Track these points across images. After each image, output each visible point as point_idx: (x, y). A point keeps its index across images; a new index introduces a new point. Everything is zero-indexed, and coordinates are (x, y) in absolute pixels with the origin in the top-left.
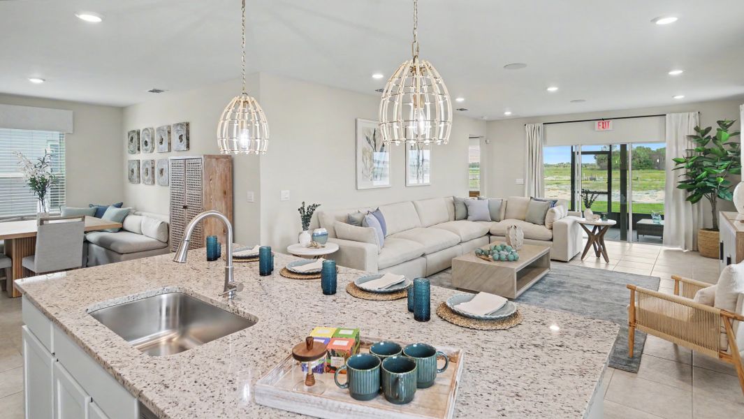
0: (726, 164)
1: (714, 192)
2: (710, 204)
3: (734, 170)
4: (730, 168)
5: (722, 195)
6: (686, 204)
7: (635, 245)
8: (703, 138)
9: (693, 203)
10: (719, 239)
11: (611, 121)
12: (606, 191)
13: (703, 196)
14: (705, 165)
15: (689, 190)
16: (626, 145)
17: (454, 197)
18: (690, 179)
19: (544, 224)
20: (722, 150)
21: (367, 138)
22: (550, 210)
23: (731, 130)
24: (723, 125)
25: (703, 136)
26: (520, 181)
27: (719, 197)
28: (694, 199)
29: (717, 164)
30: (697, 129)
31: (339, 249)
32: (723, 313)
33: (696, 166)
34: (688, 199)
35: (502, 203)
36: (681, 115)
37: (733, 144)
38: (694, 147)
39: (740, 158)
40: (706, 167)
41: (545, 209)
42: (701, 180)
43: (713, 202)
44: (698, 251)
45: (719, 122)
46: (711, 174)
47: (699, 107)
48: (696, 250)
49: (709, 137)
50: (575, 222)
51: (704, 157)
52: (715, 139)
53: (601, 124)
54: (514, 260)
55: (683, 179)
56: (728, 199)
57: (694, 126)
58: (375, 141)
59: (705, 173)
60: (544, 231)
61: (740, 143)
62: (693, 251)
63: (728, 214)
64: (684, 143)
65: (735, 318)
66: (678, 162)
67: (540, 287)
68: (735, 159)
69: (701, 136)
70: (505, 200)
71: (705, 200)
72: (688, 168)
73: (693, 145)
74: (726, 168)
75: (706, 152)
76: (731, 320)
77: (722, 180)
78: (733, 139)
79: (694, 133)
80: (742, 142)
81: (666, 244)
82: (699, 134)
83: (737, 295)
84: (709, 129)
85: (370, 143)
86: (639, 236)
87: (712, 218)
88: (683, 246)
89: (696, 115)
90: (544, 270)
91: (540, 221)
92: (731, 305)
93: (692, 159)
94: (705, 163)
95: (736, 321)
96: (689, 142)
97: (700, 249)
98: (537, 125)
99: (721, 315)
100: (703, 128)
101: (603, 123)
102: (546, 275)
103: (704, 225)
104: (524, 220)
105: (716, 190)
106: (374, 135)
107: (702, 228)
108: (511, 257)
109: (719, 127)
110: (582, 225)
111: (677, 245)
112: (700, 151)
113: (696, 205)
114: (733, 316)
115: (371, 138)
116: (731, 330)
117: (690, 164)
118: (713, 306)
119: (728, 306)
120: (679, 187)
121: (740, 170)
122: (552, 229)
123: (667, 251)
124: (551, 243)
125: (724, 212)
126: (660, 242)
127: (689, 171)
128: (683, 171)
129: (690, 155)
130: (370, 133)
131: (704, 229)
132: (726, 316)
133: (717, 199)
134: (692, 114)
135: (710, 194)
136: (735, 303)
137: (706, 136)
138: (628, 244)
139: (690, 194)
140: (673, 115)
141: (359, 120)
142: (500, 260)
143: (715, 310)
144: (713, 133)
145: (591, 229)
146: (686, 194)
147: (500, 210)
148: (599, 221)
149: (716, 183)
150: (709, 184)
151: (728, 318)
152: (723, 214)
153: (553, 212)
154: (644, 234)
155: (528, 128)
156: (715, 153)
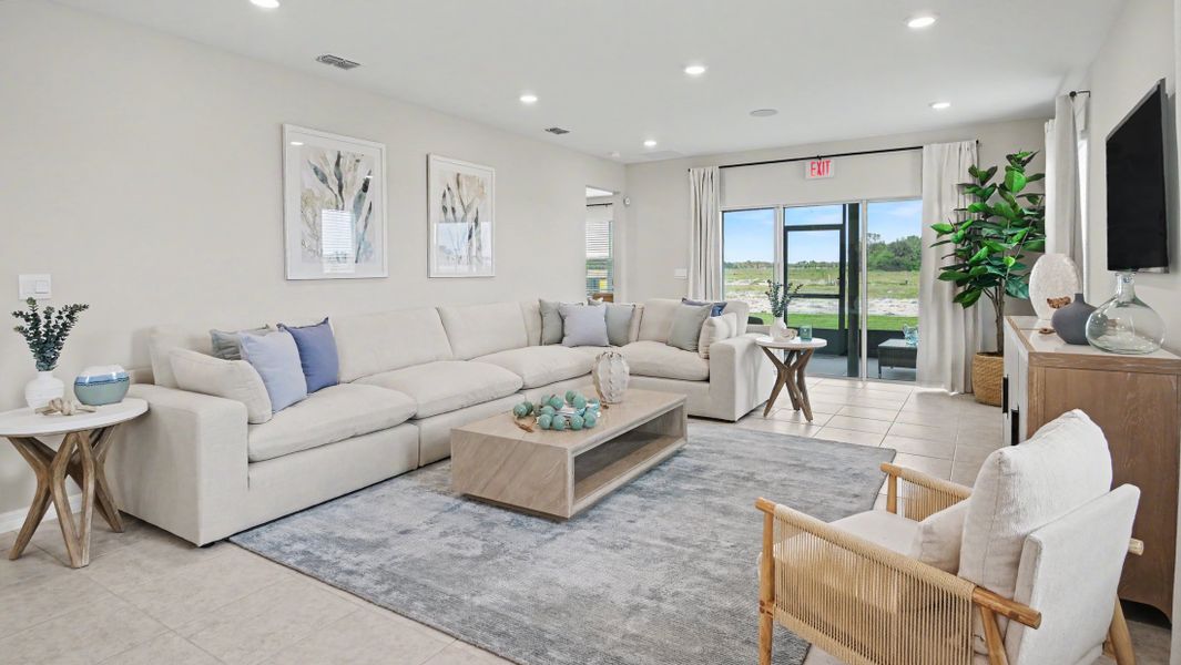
0: (1021, 232)
1: (999, 284)
2: (993, 307)
3: (1034, 243)
4: (1027, 239)
5: (1012, 289)
6: (954, 309)
7: (872, 385)
8: (984, 188)
9: (966, 306)
10: (1002, 370)
11: (832, 159)
12: (837, 292)
13: (983, 293)
14: (984, 235)
15: (959, 283)
16: (857, 205)
17: (540, 301)
18: (961, 262)
19: (697, 350)
20: (1014, 206)
21: (316, 171)
22: (706, 322)
23: (1030, 170)
24: (1017, 162)
25: (983, 183)
26: (680, 273)
27: (1008, 293)
28: (965, 299)
29: (1004, 232)
30: (973, 171)
31: (149, 410)
32: (979, 596)
33: (971, 237)
34: (957, 299)
35: (633, 310)
36: (948, 145)
37: (1032, 197)
38: (969, 203)
39: (1044, 221)
40: (987, 238)
41: (700, 319)
42: (978, 263)
43: (998, 303)
44: (972, 392)
45: (1010, 157)
46: (994, 252)
47: (978, 131)
48: (969, 392)
49: (994, 186)
50: (754, 345)
51: (985, 221)
52: (1003, 188)
53: (815, 166)
54: (584, 427)
55: (949, 262)
56: (1023, 297)
57: (968, 166)
58: (340, 179)
59: (985, 249)
60: (693, 362)
61: (1044, 195)
62: (965, 392)
63: (1020, 320)
64: (952, 199)
65: (1014, 617)
66: (942, 232)
67: (649, 483)
68: (1034, 224)
69: (979, 183)
70: (639, 305)
71: (985, 301)
72: (958, 241)
73: (967, 200)
74: (1021, 241)
75: (987, 213)
76: (1002, 621)
77: (1012, 261)
78: (1032, 188)
79: (969, 180)
80: (1047, 193)
81: (921, 383)
82: (977, 182)
83: (1022, 539)
84: (993, 171)
85: (324, 180)
86: (883, 368)
87: (996, 333)
88: (949, 383)
89: (972, 145)
90: (669, 444)
91: (688, 343)
92: (1003, 574)
93: (964, 225)
94: (987, 231)
95: (1014, 626)
96: (961, 197)
97: (976, 389)
98: (709, 170)
99: (975, 604)
100: (984, 168)
101: (819, 165)
102: (678, 453)
103: (984, 345)
104: (667, 344)
105: (1004, 281)
106: (338, 164)
107: (979, 350)
108: (578, 421)
109: (1010, 165)
110: (765, 349)
111: (939, 383)
112: (977, 210)
113: (970, 309)
114: (1007, 610)
115: (329, 170)
116: (1002, 652)
117: (960, 233)
118: (955, 572)
119: (994, 578)
120: (942, 277)
121: (1044, 242)
122: (708, 358)
123: (921, 395)
124: (706, 385)
125: (1012, 317)
126: (912, 378)
127: (959, 246)
128: (949, 248)
129: (961, 220)
130: (324, 158)
131: (983, 354)
132: (989, 607)
133: (1006, 297)
134: (966, 145)
135: (992, 289)
136: (1016, 565)
137: (988, 184)
138: (860, 384)
139: (961, 290)
140: (935, 146)
141: (288, 128)
142: (552, 427)
143: (959, 586)
144: (998, 179)
145: (782, 357)
146: (954, 290)
147: (629, 326)
148: (797, 342)
149: (1003, 268)
150: (990, 270)
151: (995, 614)
152: (1010, 321)
153: (711, 324)
154: (892, 366)
155: (694, 177)
156: (1001, 215)
